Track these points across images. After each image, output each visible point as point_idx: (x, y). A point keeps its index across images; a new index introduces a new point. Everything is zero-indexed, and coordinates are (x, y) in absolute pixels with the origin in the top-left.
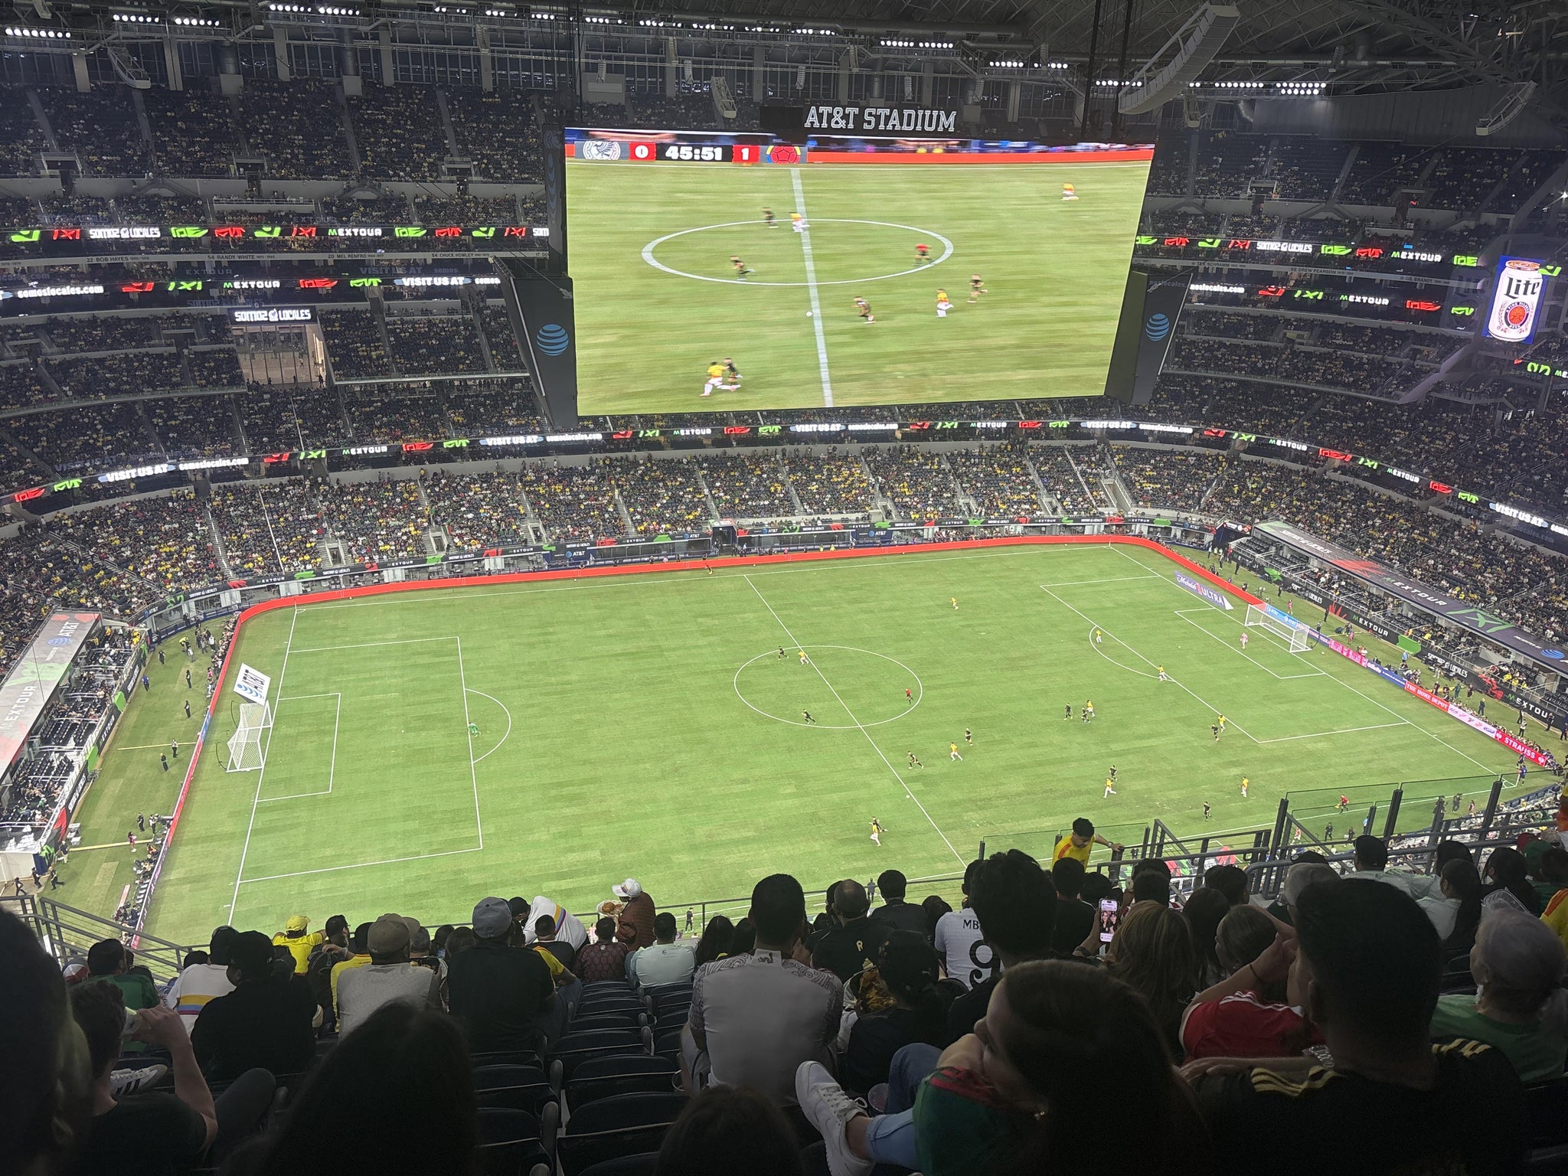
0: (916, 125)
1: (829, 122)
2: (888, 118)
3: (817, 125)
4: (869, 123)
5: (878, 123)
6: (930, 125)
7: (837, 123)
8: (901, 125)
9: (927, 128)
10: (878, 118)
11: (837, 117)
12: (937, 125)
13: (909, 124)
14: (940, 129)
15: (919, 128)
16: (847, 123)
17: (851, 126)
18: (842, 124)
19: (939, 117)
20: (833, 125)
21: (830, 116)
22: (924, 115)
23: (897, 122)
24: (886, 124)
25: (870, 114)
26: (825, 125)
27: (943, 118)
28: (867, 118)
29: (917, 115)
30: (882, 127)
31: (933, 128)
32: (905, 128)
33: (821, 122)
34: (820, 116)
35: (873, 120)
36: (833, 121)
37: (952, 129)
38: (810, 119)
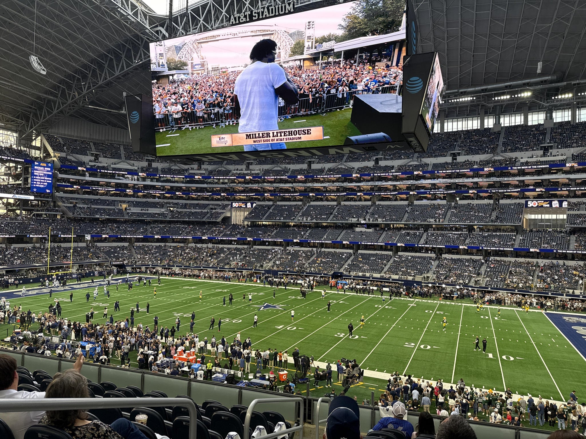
0: (275, 12)
1: (239, 20)
2: (263, 13)
3: (234, 23)
4: (255, 16)
5: (259, 16)
6: (282, 11)
7: (242, 20)
8: (269, 14)
9: (281, 13)
10: (258, 13)
11: (242, 17)
12: (285, 10)
13: (272, 13)
14: (287, 11)
15: (277, 13)
16: (246, 19)
17: (248, 20)
18: (244, 20)
19: (285, 6)
20: (241, 21)
21: (239, 18)
22: (278, 8)
23: (267, 13)
24: (262, 15)
25: (255, 13)
26: (237, 22)
27: (287, 6)
28: (254, 15)
29: (275, 8)
30: (261, 17)
31: (283, 12)
32: (271, 15)
33: (236, 21)
34: (235, 19)
35: (256, 15)
36: (240, 19)
37: (292, 10)
38: (231, 21)
